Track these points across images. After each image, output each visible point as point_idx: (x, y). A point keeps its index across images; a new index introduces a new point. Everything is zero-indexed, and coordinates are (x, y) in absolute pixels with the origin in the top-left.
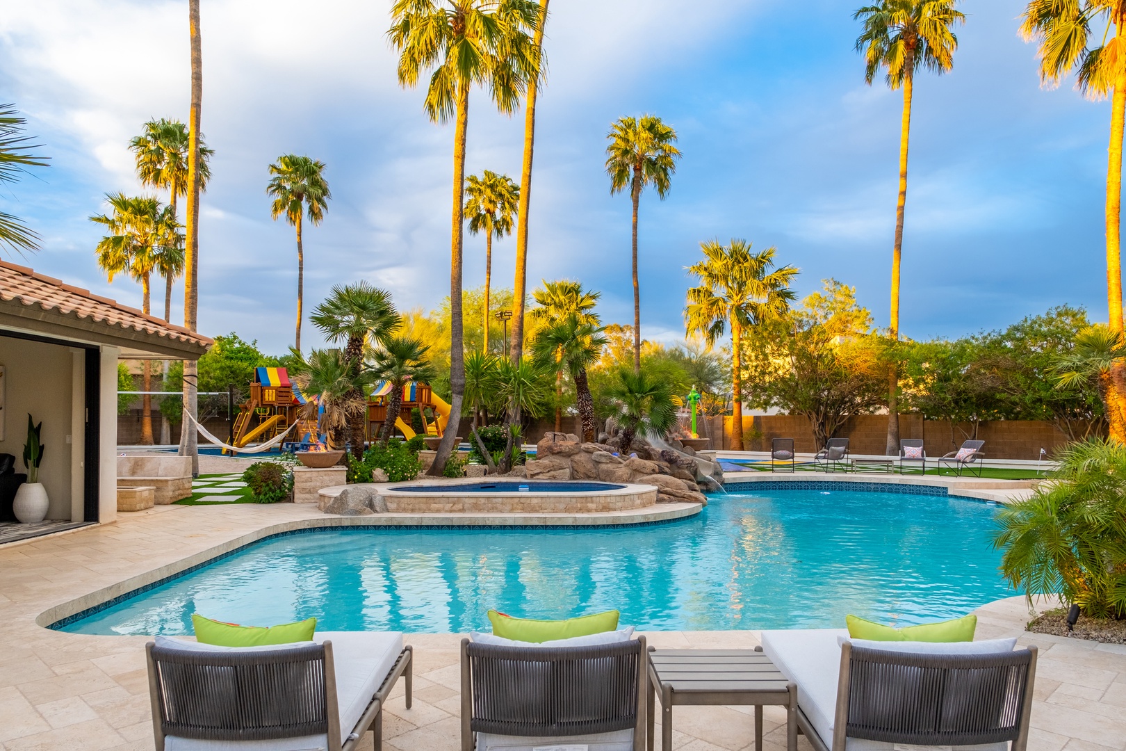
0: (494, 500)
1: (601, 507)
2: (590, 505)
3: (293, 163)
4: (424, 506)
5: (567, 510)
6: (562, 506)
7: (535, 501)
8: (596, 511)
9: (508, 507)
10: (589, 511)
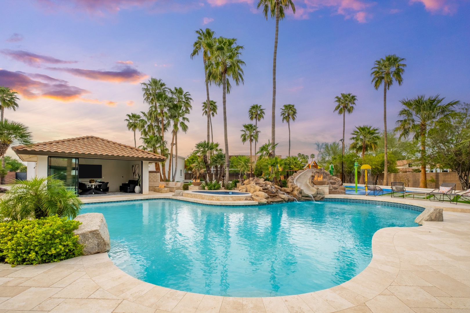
0: (197, 195)
1: (216, 199)
2: (214, 199)
3: (286, 106)
4: (187, 195)
5: (209, 199)
6: (208, 198)
7: (203, 196)
8: (215, 200)
9: (199, 197)
10: (213, 200)
